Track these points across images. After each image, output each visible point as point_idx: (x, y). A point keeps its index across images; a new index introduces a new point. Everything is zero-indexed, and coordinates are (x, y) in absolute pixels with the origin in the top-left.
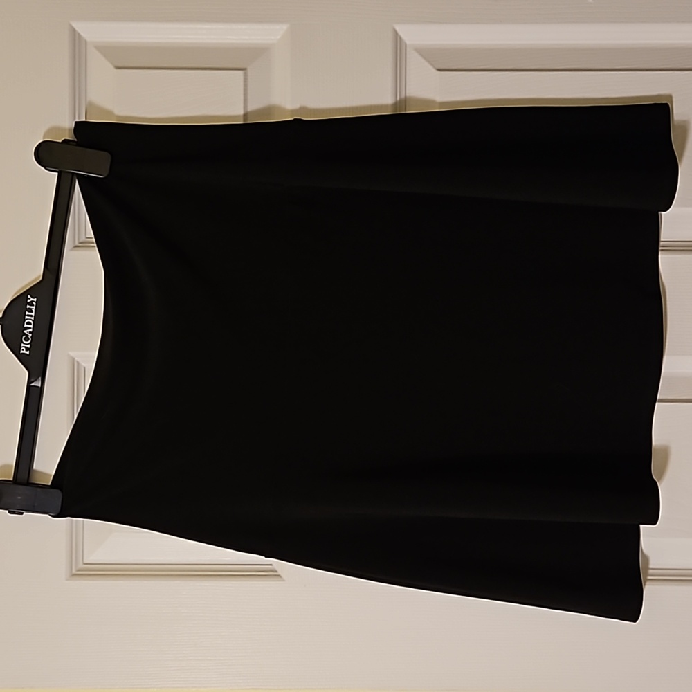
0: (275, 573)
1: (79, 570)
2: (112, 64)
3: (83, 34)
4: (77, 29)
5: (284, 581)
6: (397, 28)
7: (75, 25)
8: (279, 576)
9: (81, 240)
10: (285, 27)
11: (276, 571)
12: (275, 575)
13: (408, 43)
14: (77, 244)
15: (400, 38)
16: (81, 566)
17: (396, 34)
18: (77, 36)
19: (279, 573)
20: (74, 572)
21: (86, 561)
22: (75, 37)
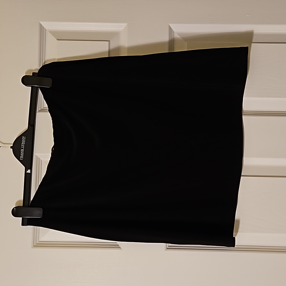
0: (118, 246)
1: (37, 244)
2: (56, 38)
3: (44, 27)
4: (42, 24)
5: (122, 249)
6: (170, 25)
7: (41, 23)
8: (120, 247)
9: (41, 109)
10: (126, 24)
11: (118, 245)
12: (118, 247)
13: (175, 31)
14: (40, 110)
15: (172, 29)
16: (38, 242)
17: (170, 27)
18: (42, 27)
19: (120, 246)
20: (35, 245)
21: (40, 241)
22: (41, 27)
